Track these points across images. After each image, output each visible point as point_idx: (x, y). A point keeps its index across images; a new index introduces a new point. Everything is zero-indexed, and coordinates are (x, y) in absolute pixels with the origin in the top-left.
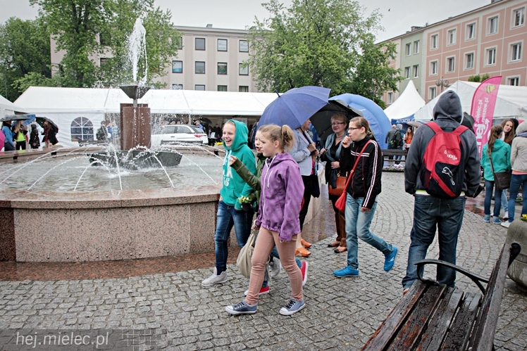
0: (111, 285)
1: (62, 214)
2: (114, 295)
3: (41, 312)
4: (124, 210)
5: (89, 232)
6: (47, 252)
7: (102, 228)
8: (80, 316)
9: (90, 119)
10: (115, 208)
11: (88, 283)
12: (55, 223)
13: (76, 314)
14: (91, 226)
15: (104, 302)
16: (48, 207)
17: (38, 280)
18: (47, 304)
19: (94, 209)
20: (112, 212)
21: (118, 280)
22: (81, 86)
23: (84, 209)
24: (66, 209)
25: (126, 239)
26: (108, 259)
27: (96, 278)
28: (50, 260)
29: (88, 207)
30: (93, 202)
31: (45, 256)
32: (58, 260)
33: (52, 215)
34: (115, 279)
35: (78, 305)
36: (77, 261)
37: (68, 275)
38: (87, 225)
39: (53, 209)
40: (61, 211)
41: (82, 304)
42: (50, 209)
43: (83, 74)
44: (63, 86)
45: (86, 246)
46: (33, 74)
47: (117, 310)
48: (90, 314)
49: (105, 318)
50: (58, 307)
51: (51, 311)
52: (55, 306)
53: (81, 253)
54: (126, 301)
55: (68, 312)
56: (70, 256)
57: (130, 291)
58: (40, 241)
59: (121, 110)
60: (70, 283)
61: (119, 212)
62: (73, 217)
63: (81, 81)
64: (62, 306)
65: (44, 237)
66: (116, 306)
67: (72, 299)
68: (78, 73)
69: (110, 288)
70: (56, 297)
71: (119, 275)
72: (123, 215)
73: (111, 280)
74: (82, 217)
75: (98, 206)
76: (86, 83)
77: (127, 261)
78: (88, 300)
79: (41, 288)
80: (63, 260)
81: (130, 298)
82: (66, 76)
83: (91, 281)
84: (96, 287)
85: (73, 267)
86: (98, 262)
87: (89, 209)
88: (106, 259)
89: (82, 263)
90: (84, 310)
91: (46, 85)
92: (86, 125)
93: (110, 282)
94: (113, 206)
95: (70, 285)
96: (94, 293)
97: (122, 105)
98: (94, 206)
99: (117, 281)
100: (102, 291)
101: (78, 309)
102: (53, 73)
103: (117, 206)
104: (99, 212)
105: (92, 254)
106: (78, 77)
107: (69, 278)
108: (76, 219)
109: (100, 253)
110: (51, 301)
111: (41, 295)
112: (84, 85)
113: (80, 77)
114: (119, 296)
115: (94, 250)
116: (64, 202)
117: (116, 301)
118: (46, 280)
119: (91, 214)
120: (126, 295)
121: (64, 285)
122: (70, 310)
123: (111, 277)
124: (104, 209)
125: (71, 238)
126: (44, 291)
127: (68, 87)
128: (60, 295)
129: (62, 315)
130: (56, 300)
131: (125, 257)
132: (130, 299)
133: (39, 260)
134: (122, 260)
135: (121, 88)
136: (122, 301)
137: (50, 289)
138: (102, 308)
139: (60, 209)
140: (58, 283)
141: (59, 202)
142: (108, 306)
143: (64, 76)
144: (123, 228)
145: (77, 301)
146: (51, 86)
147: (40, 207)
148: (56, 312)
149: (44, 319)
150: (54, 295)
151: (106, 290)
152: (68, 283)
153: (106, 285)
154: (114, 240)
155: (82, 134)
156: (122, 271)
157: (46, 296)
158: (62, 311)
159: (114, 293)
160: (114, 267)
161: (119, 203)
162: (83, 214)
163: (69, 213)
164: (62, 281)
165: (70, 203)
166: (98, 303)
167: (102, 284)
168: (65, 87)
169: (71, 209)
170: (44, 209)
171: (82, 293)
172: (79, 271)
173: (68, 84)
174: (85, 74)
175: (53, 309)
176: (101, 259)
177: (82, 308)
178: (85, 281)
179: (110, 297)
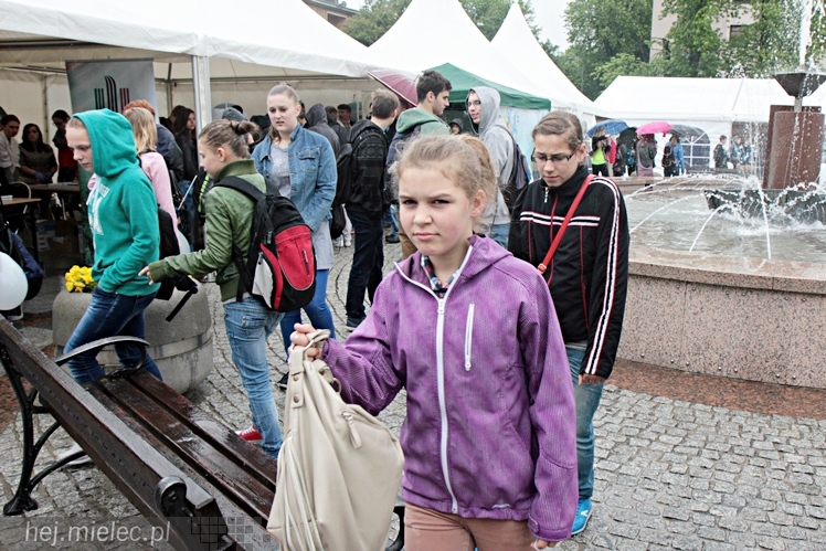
0: (742, 422)
1: (672, 289)
2: (749, 440)
3: (633, 441)
4: (775, 296)
5: (711, 325)
6: (642, 345)
7: (734, 321)
8: (691, 462)
9: (706, 132)
10: (761, 290)
11: (704, 411)
12: (660, 301)
13: (685, 457)
14: (716, 315)
15: (732, 449)
16: (652, 275)
17: (628, 389)
18: (641, 430)
19: (724, 287)
20: (754, 296)
21: (755, 415)
22: (694, 75)
23: (709, 285)
24: (679, 282)
25: (774, 347)
26: (738, 376)
27: (717, 405)
28: (645, 360)
29: (716, 282)
30: (725, 276)
31: (638, 353)
32: (657, 363)
33: (656, 287)
34: (749, 414)
35: (688, 444)
36: (686, 369)
37: (672, 391)
38: (710, 312)
39: (659, 279)
40: (671, 283)
41: (694, 443)
42: (653, 278)
43: (699, 53)
44: (666, 76)
45: (703, 348)
46: (623, 55)
47: (753, 468)
48: (709, 464)
49: (733, 476)
50: (657, 440)
51: (647, 442)
52: (654, 437)
53: (694, 358)
54: (768, 456)
55: (673, 451)
56: (676, 359)
57: (776, 440)
58: (634, 327)
59: (772, 116)
60: (676, 405)
61: (766, 298)
62: (688, 295)
63: (696, 66)
64: (663, 438)
65: (640, 322)
66: (752, 462)
67: (679, 431)
68: (692, 52)
69: (741, 427)
70: (654, 422)
71: (754, 408)
72: (773, 305)
73: (742, 413)
74: (702, 298)
75: (732, 284)
76: (704, 68)
77: (770, 386)
78: (704, 438)
79: (632, 403)
80: (664, 364)
81: (776, 453)
82: (672, 59)
83: (708, 408)
84: (716, 419)
85: (679, 379)
86: (720, 378)
87: (715, 286)
88: (733, 375)
89: (693, 374)
90: (699, 454)
91: (640, 74)
92: (698, 142)
93: (741, 417)
94: (758, 286)
95: (675, 407)
96: (714, 429)
97: (774, 108)
98: (725, 282)
99: (752, 418)
100: (728, 429)
101: (689, 450)
102: (652, 53)
103: (764, 286)
104: (732, 294)
105: (710, 362)
106: (691, 59)
107: (674, 395)
108: (694, 299)
109: (725, 364)
110: (647, 427)
111: (632, 414)
112: (700, 73)
113: (695, 60)
114: (756, 445)
115: (716, 357)
116: (678, 270)
117: (751, 452)
118: (639, 391)
119: (719, 294)
120: (768, 444)
121: (667, 407)
122: (677, 449)
123: (742, 408)
124: (742, 289)
125: (682, 330)
126: (636, 409)
127: (675, 76)
128: (661, 421)
129: (663, 454)
130: (655, 427)
131: (767, 379)
132: (776, 455)
133: (629, 358)
134: (761, 383)
135: (774, 77)
136: (762, 454)
137: (645, 407)
138: (727, 458)
139: (670, 280)
140: (657, 400)
141: (670, 268)
142: (738, 457)
143: (669, 58)
144: (771, 326)
145: (686, 436)
146: (647, 75)
147: (639, 273)
148: (655, 446)
149: (638, 452)
150: (652, 418)
151: (734, 429)
152: (672, 404)
153: (733, 420)
154: (751, 346)
155: (691, 157)
156: (761, 401)
157: (640, 417)
158: (664, 448)
159: (748, 437)
160: (748, 392)
161: (769, 283)
162: (706, 292)
163: (683, 288)
164: (664, 398)
165: (687, 272)
166: (721, 448)
167: (728, 417)
168: (670, 76)
169: (688, 283)
170: (645, 277)
171: (694, 426)
172: (689, 386)
173: (675, 71)
174: (704, 54)
175: (651, 441)
176: (725, 374)
177: (695, 451)
178: (699, 406)
179: (741, 443)
